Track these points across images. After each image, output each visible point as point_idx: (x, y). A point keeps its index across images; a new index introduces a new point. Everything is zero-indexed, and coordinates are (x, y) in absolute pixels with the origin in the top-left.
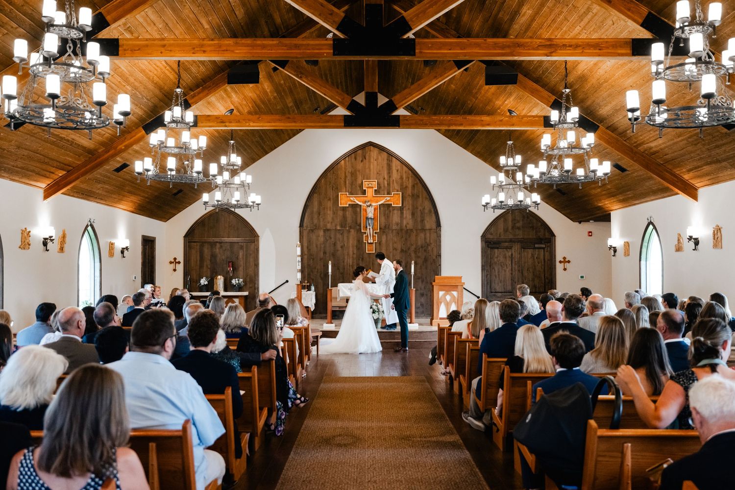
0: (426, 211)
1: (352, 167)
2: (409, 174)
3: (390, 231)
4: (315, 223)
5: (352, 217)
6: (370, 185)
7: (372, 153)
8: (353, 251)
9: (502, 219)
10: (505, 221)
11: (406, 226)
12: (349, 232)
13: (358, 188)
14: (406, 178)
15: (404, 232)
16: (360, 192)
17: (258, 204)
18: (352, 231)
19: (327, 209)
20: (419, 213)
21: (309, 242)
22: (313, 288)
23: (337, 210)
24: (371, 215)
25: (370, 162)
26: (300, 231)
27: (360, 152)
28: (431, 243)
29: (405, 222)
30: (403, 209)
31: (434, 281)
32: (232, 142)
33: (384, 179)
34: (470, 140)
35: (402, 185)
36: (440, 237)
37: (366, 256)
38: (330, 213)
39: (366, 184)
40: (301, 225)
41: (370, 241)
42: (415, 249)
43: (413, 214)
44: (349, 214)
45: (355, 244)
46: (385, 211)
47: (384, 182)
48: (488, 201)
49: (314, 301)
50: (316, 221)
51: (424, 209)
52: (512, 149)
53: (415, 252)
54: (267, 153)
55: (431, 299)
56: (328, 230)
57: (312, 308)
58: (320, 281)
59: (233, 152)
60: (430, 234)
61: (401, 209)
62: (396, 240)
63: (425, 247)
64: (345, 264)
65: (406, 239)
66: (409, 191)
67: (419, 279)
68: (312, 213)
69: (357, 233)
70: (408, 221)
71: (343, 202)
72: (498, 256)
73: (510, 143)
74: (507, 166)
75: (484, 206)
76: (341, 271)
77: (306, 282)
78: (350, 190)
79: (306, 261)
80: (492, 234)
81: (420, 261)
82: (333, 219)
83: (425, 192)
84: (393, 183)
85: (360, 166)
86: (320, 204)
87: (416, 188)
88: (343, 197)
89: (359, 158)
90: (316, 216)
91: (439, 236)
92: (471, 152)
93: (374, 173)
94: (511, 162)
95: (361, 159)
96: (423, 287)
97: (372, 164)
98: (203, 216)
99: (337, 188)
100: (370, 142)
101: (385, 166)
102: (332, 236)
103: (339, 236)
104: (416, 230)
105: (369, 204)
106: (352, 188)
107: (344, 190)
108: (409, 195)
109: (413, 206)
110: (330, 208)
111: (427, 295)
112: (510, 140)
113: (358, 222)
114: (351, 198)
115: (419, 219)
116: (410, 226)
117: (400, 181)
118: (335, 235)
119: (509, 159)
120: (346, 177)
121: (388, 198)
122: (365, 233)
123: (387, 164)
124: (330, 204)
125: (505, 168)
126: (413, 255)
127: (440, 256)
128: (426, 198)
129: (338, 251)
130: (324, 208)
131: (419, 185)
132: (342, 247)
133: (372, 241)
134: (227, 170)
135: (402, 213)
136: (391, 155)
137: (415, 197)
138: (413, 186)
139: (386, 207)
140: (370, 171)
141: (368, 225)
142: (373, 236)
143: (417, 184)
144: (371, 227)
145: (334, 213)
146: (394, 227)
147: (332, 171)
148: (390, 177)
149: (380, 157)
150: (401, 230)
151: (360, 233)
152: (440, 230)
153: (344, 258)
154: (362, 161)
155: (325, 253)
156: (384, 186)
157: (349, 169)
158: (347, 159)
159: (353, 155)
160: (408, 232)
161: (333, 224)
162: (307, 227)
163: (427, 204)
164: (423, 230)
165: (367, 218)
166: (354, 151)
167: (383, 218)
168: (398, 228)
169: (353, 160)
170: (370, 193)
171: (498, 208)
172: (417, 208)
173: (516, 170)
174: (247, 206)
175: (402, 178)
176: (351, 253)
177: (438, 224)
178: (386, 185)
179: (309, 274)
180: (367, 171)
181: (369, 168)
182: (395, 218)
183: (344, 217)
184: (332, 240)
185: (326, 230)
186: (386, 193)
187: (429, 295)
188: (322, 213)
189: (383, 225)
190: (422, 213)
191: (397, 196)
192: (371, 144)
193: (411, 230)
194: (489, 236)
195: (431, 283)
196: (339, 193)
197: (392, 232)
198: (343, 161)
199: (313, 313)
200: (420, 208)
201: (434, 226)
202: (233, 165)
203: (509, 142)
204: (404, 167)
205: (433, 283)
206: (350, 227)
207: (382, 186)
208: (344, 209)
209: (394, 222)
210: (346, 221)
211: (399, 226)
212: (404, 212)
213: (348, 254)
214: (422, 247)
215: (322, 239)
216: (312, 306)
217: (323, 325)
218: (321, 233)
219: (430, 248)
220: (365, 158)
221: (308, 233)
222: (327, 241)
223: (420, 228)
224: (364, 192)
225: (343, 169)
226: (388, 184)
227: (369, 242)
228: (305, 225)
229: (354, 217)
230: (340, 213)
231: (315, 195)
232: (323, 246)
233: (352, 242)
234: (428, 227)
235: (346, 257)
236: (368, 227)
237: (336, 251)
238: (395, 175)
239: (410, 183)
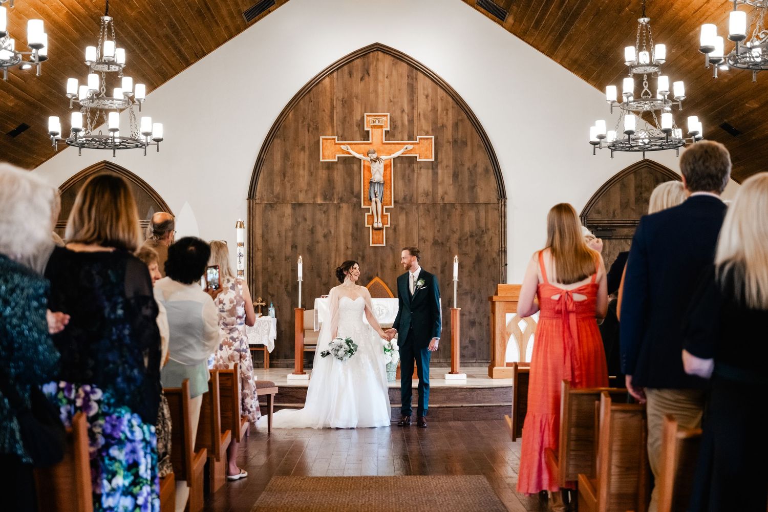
0: (480, 170)
1: (345, 89)
2: (448, 102)
3: (414, 207)
4: (276, 192)
5: (344, 181)
6: (377, 123)
7: (380, 65)
8: (346, 244)
9: (618, 185)
10: (624, 187)
11: (443, 199)
12: (338, 207)
13: (356, 128)
14: (443, 110)
15: (439, 208)
16: (358, 135)
17: (158, 140)
18: (344, 206)
19: (298, 166)
20: (466, 173)
21: (266, 226)
22: (272, 311)
23: (317, 169)
24: (378, 177)
25: (376, 80)
26: (249, 207)
27: (358, 62)
28: (488, 229)
29: (440, 191)
30: (437, 166)
31: (496, 294)
32: (107, 19)
33: (403, 111)
35: (435, 123)
36: (505, 217)
37: (368, 252)
38: (303, 174)
39: (369, 122)
40: (251, 196)
41: (378, 224)
42: (460, 239)
43: (455, 176)
44: (338, 176)
45: (350, 231)
46: (405, 170)
47: (402, 117)
48: (603, 133)
49: (273, 334)
50: (277, 189)
51: (475, 166)
52: (648, 32)
53: (460, 244)
54: (188, 64)
55: (488, 331)
56: (301, 205)
57: (271, 348)
58: (285, 297)
60: (487, 212)
61: (434, 166)
62: (424, 223)
63: (478, 236)
64: (332, 266)
65: (443, 221)
66: (448, 134)
67: (466, 294)
68: (271, 173)
69: (353, 210)
70: (447, 190)
71: (326, 153)
73: (643, 20)
74: (639, 65)
75: (594, 144)
76: (324, 279)
77: (260, 299)
78: (340, 133)
79: (259, 261)
80: (599, 212)
81: (469, 262)
82: (309, 184)
83: (476, 135)
84: (419, 120)
85: (358, 87)
86: (286, 157)
87: (460, 129)
88: (328, 143)
89: (357, 75)
90: (278, 180)
91: (503, 216)
93: (383, 101)
94: (644, 57)
95: (360, 76)
96: (473, 310)
97: (380, 84)
98: (72, 179)
99: (317, 128)
100: (377, 44)
101: (405, 87)
102: (308, 216)
103: (320, 216)
104: (462, 205)
105: (374, 156)
106: (344, 130)
107: (330, 132)
108: (448, 142)
109: (455, 160)
110: (304, 164)
111: (480, 324)
112: (644, 16)
113: (356, 190)
114: (342, 147)
115: (466, 186)
116: (450, 198)
117: (431, 116)
118: (314, 215)
119: (641, 54)
120: (333, 107)
121: (410, 147)
122: (368, 210)
123: (408, 84)
124: (303, 157)
125: (635, 71)
126: (455, 249)
127: (505, 252)
128: (479, 146)
129: (318, 242)
130: (293, 166)
131: (467, 121)
132: (325, 236)
133: (380, 225)
135: (435, 174)
136: (414, 67)
137: (458, 144)
138: (456, 125)
139: (408, 162)
140: (377, 96)
141: (373, 196)
142: (383, 215)
143: (462, 120)
144: (378, 200)
145: (311, 174)
146: (421, 200)
147: (307, 98)
148: (413, 108)
149: (394, 73)
150: (434, 204)
151: (358, 210)
152: (505, 205)
153: (329, 257)
154: (362, 79)
155: (294, 247)
156: (403, 125)
157: (339, 94)
158: (335, 74)
159: (346, 68)
160: (447, 209)
161: (310, 195)
162: (262, 199)
163: (481, 158)
164: (474, 204)
165: (371, 182)
166: (349, 60)
167: (400, 183)
168: (429, 200)
169: (346, 76)
170: (377, 136)
171: (623, 149)
172: (463, 165)
173: (656, 74)
174: (138, 144)
175: (434, 109)
176: (342, 247)
177: (502, 194)
178: (406, 123)
179: (265, 286)
180: (372, 96)
181: (376, 91)
182: (423, 182)
183: (330, 181)
184: (309, 222)
185: (297, 205)
186: (406, 137)
187: (485, 323)
188: (288, 175)
189: (401, 195)
190: (472, 172)
191: (425, 143)
192: (378, 48)
193: (453, 205)
194: (594, 216)
195: (491, 299)
196: (321, 138)
197: (417, 208)
198: (327, 79)
199: (272, 356)
200: (468, 165)
201: (494, 197)
202: (110, 63)
203: (641, 20)
204: (439, 90)
205: (495, 298)
206: (341, 200)
207: (399, 123)
208: (329, 166)
209: (421, 190)
210: (334, 188)
211: (430, 197)
212: (440, 172)
213: (337, 250)
214: (471, 236)
215: (288, 222)
216: (270, 343)
217: (286, 377)
218: (288, 210)
219: (486, 238)
220: (368, 74)
221: (264, 211)
222: (299, 224)
223: (468, 201)
224: (366, 136)
225: (328, 94)
226: (409, 121)
227: (376, 225)
228: (258, 195)
229: (348, 180)
230: (323, 174)
231: (277, 141)
232: (290, 234)
233: (344, 225)
234: (482, 199)
235: (333, 255)
236: (374, 199)
237: (314, 242)
239: (449, 119)
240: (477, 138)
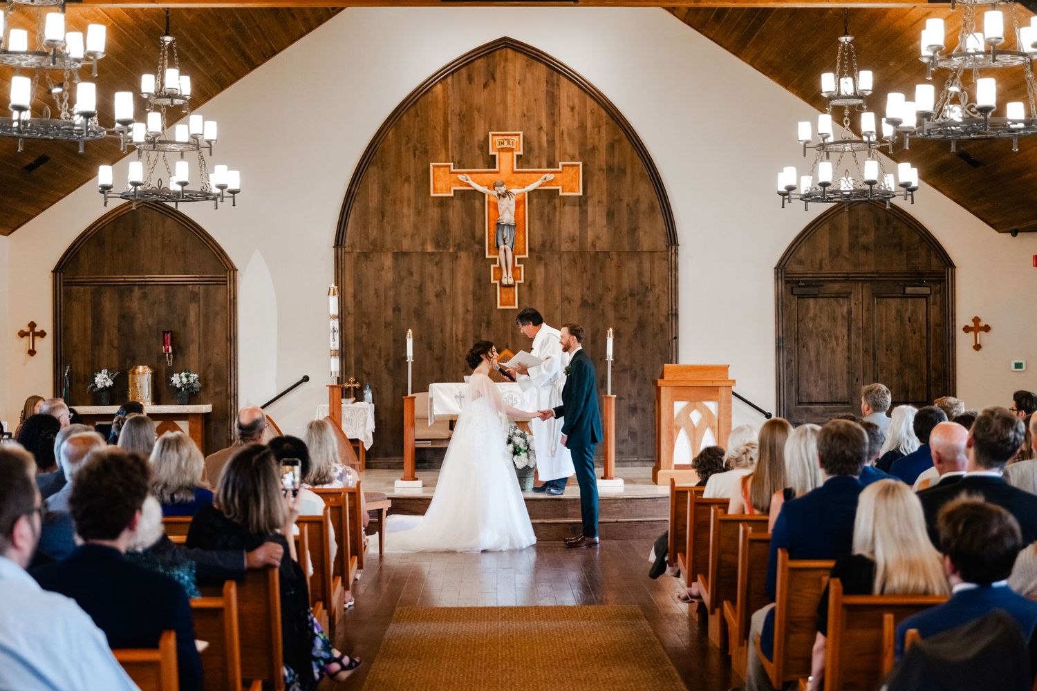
0: (643, 206)
1: (462, 99)
2: (600, 116)
3: (556, 257)
4: (372, 237)
5: (463, 222)
6: (506, 145)
7: (510, 66)
8: (465, 306)
9: (826, 227)
10: (834, 229)
11: (594, 245)
12: (455, 257)
13: (478, 152)
14: (593, 127)
15: (588, 257)
16: (481, 162)
17: (234, 192)
18: (463, 255)
19: (402, 202)
20: (625, 212)
21: (359, 282)
22: (368, 395)
23: (426, 206)
24: (507, 217)
25: (504, 87)
26: (337, 258)
27: (480, 63)
28: (654, 285)
29: (590, 235)
30: (586, 202)
31: (662, 377)
32: (168, 39)
33: (540, 129)
34: (750, 33)
35: (583, 144)
36: (676, 269)
37: (496, 317)
38: (408, 212)
39: (495, 142)
40: (339, 243)
41: (508, 279)
42: (617, 299)
43: (610, 215)
44: (454, 215)
45: (471, 288)
46: (543, 207)
47: (539, 136)
48: (793, 183)
49: (371, 426)
50: (373, 233)
51: (637, 201)
52: (850, 56)
53: (616, 306)
54: (253, 66)
55: (653, 421)
56: (405, 254)
57: (368, 444)
58: (385, 376)
59: (171, 65)
60: (652, 262)
61: (582, 202)
62: (568, 276)
63: (641, 293)
64: (447, 335)
65: (594, 275)
66: (601, 158)
67: (625, 371)
68: (365, 212)
69: (475, 261)
70: (598, 231)
71: (439, 186)
72: (816, 315)
73: (846, 39)
74: (839, 96)
75: (783, 194)
76: (437, 352)
77: (352, 379)
78: (457, 158)
79: (351, 331)
80: (801, 262)
81: (628, 329)
82: (416, 226)
83: (638, 161)
84: (562, 140)
85: (480, 98)
86: (384, 190)
87: (617, 151)
88: (441, 172)
89: (479, 80)
90: (374, 221)
91: (674, 268)
92: (751, 64)
93: (514, 114)
94: (847, 86)
95: (483, 81)
96: (634, 392)
97: (509, 93)
98: (100, 220)
99: (426, 152)
100: (505, 38)
101: (542, 96)
102: (415, 269)
103: (430, 268)
104: (619, 254)
105: (503, 189)
106: (461, 154)
107: (443, 156)
108: (601, 169)
109: (610, 195)
110: (409, 200)
111: (643, 410)
112: (846, 34)
113: (478, 234)
114: (460, 177)
115: (625, 228)
116: (603, 245)
117: (577, 134)
118: (422, 266)
119: (842, 80)
120: (446, 123)
121: (550, 177)
122: (494, 261)
123: (548, 92)
124: (408, 191)
125: (834, 103)
126: (611, 314)
127: (676, 315)
128: (642, 175)
129: (428, 303)
130: (394, 203)
131: (626, 142)
132: (438, 295)
133: (511, 281)
134: (157, 108)
135: (584, 213)
136: (556, 70)
137: (614, 172)
138: (611, 147)
139: (545, 199)
140: (506, 108)
141: (501, 242)
142: (514, 268)
143: (620, 141)
144: (508, 247)
145: (418, 213)
146: (565, 247)
147: (412, 111)
148: (554, 124)
149: (529, 76)
150: (582, 252)
151: (482, 262)
152: (676, 254)
153: (443, 323)
154: (485, 86)
155: (397, 309)
156: (540, 147)
157: (455, 106)
158: (449, 79)
159: (464, 70)
160: (599, 258)
161: (418, 241)
162: (353, 246)
163: (645, 191)
164: (635, 252)
165: (498, 224)
166: (467, 61)
167: (538, 225)
168: (575, 247)
169: (464, 82)
170: (506, 163)
171: (817, 200)
172: (620, 200)
173: (860, 106)
174: (206, 196)
175: (582, 126)
176: (460, 310)
177: (672, 239)
178: (545, 144)
179: (359, 362)
180: (499, 109)
181: (504, 102)
182: (568, 223)
183: (444, 222)
184: (415, 277)
185: (400, 255)
186: (544, 163)
187: (649, 410)
188: (388, 214)
189: (538, 240)
190: (633, 210)
191: (570, 170)
192: (507, 44)
193: (607, 253)
194: (795, 268)
195: (655, 382)
196: (432, 164)
197: (560, 258)
198: (439, 86)
199: (369, 454)
200: (627, 200)
201: (661, 244)
202: (172, 96)
203: (843, 39)
204: (589, 100)
205: (660, 382)
206: (459, 247)
207: (535, 145)
208: (443, 202)
209: (564, 234)
210: (449, 231)
211: (577, 243)
212: (590, 210)
213: (454, 314)
214: (632, 295)
215: (389, 276)
216: (367, 437)
217: (392, 483)
218: (388, 261)
219: (650, 297)
220: (494, 79)
221: (357, 261)
222: (402, 279)
223: (627, 248)
224: (491, 162)
225: (440, 105)
226: (549, 142)
227: (505, 281)
228: (348, 241)
229: (468, 221)
230: (434, 212)
231: (373, 170)
232: (391, 293)
233: (462, 282)
234: (646, 244)
235: (448, 319)
236: (502, 247)
237: (424, 303)
238: (567, 121)
239: (602, 139)
240: (640, 165)
